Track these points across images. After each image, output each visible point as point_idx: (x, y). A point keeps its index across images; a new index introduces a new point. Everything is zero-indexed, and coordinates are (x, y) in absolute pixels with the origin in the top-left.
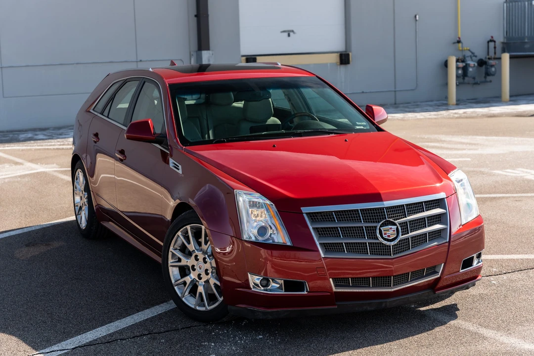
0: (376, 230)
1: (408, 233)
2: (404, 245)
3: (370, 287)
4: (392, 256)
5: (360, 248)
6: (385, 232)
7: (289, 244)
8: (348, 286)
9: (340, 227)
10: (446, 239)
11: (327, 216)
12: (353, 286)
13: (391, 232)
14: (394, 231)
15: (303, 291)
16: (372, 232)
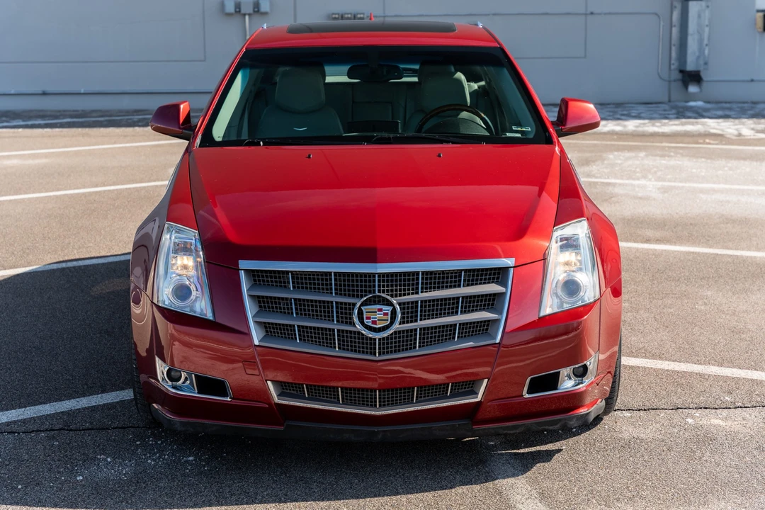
0: (353, 309)
1: (416, 321)
2: (402, 341)
3: (339, 403)
4: (377, 357)
5: (323, 337)
6: (369, 315)
7: (210, 316)
8: (302, 398)
9: (295, 300)
10: (495, 338)
11: (277, 279)
12: (310, 399)
13: (379, 316)
14: (385, 314)
15: (226, 396)
16: (345, 313)
